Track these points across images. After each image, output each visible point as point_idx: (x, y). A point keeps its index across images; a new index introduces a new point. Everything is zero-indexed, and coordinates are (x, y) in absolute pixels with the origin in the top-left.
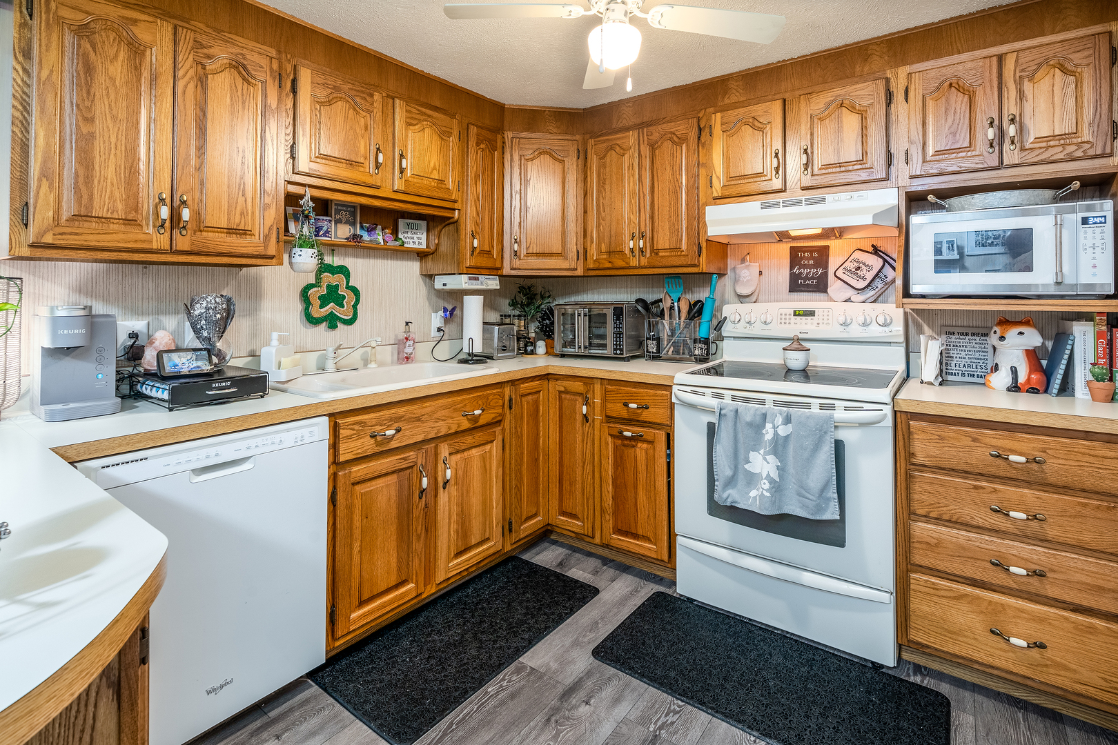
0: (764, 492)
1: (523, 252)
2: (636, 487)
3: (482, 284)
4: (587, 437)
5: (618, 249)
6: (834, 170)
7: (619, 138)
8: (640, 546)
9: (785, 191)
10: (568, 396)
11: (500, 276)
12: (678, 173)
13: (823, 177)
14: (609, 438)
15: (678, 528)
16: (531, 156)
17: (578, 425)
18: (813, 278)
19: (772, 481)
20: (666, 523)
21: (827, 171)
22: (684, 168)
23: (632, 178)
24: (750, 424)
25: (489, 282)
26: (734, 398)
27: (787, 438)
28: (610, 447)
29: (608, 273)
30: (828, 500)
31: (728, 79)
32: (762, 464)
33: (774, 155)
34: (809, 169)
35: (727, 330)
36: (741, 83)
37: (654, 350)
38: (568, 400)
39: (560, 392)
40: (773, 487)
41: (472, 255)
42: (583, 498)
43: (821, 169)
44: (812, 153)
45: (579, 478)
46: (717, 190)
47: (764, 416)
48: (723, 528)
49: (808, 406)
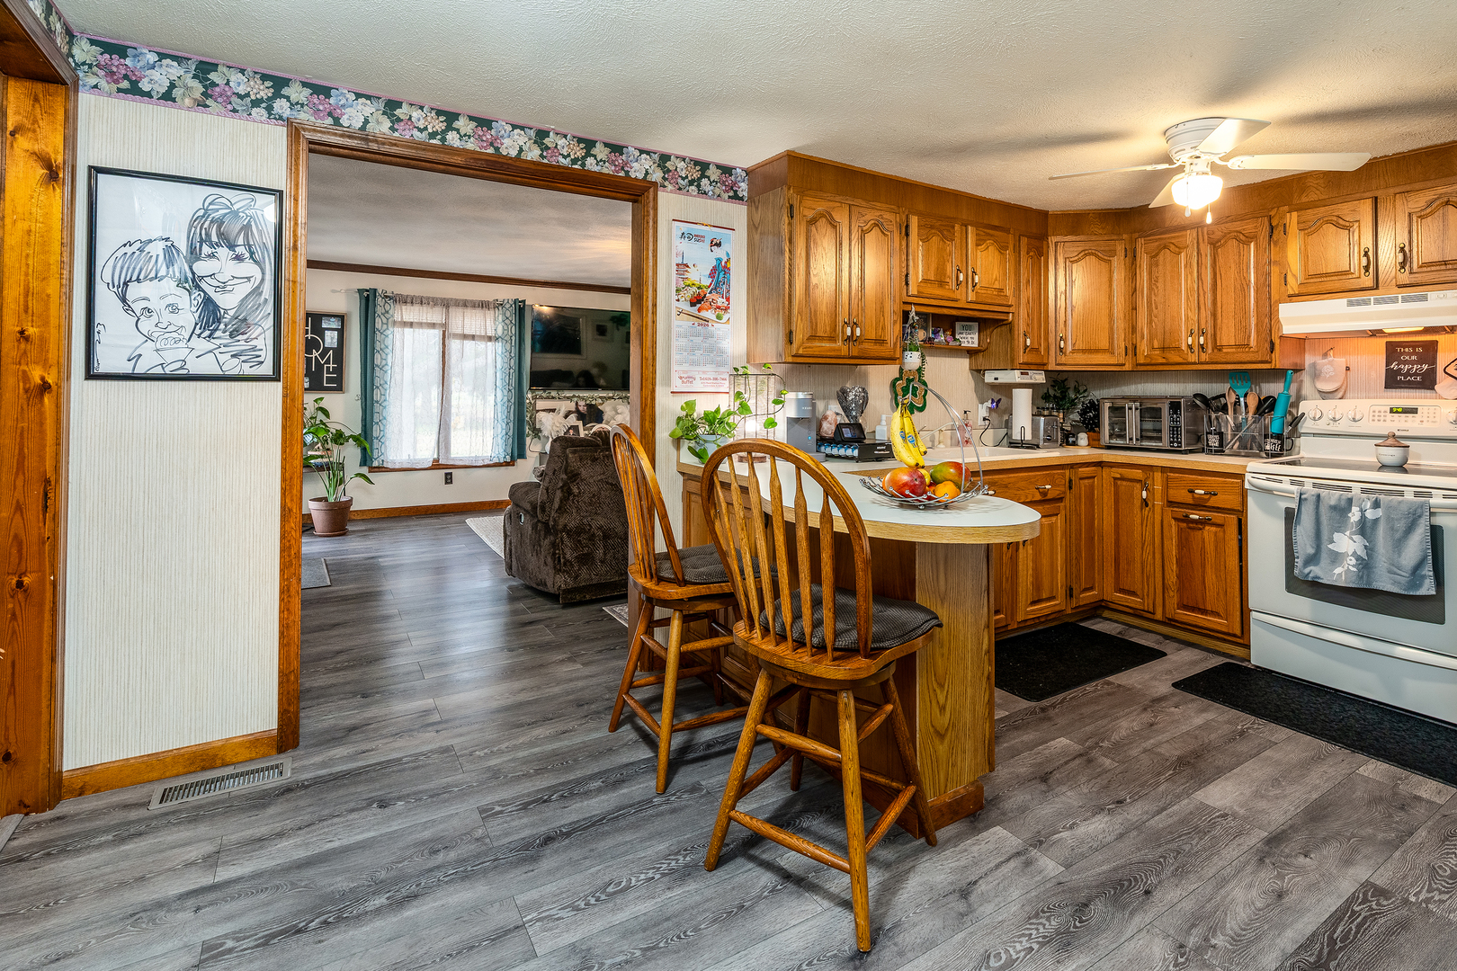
0: (1350, 567)
1: (1070, 348)
2: (1203, 566)
3: (1031, 378)
4: (1147, 520)
5: (1174, 345)
6: (1438, 268)
7: (1174, 237)
8: (1208, 620)
9: (1377, 288)
10: (1124, 483)
11: (1045, 371)
12: (1245, 271)
13: (1424, 275)
14: (1173, 522)
15: (1253, 603)
16: (1076, 258)
17: (1137, 509)
18: (1416, 374)
19: (1358, 558)
20: (1238, 600)
21: (1429, 269)
22: (1252, 267)
23: (1189, 276)
24: (1334, 508)
25: (1037, 376)
26: (1315, 485)
27: (1376, 521)
28: (1174, 529)
29: (1161, 368)
30: (1424, 577)
31: (1306, 178)
32: (1347, 544)
33: (1363, 253)
34: (1407, 268)
35: (1306, 426)
36: (1322, 181)
37: (1217, 445)
38: (1125, 486)
39: (1115, 479)
40: (1360, 564)
41: (1025, 352)
42: (1143, 577)
43: (1421, 267)
44: (1411, 251)
45: (1138, 559)
46: (1293, 286)
47: (1350, 501)
48: (1304, 605)
49: (1401, 494)
